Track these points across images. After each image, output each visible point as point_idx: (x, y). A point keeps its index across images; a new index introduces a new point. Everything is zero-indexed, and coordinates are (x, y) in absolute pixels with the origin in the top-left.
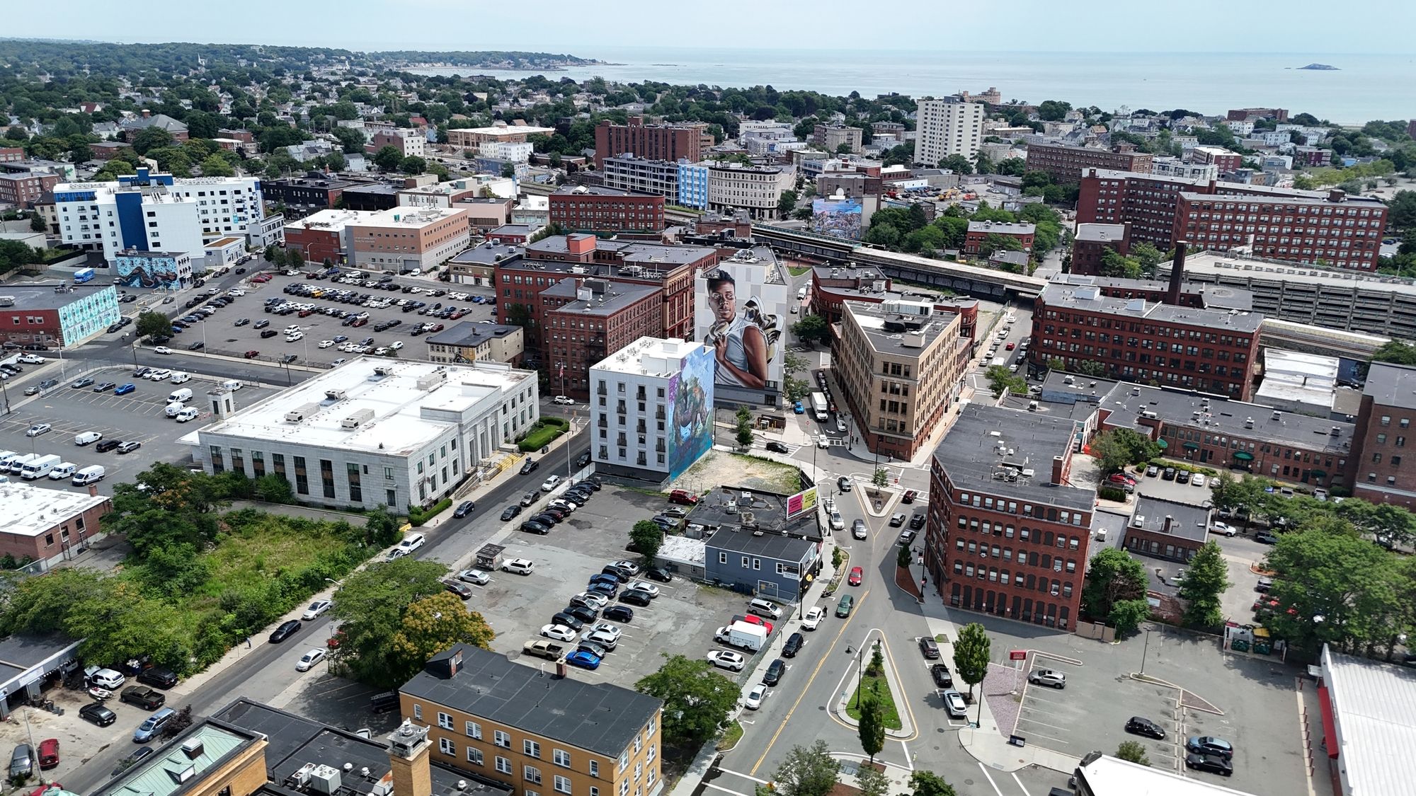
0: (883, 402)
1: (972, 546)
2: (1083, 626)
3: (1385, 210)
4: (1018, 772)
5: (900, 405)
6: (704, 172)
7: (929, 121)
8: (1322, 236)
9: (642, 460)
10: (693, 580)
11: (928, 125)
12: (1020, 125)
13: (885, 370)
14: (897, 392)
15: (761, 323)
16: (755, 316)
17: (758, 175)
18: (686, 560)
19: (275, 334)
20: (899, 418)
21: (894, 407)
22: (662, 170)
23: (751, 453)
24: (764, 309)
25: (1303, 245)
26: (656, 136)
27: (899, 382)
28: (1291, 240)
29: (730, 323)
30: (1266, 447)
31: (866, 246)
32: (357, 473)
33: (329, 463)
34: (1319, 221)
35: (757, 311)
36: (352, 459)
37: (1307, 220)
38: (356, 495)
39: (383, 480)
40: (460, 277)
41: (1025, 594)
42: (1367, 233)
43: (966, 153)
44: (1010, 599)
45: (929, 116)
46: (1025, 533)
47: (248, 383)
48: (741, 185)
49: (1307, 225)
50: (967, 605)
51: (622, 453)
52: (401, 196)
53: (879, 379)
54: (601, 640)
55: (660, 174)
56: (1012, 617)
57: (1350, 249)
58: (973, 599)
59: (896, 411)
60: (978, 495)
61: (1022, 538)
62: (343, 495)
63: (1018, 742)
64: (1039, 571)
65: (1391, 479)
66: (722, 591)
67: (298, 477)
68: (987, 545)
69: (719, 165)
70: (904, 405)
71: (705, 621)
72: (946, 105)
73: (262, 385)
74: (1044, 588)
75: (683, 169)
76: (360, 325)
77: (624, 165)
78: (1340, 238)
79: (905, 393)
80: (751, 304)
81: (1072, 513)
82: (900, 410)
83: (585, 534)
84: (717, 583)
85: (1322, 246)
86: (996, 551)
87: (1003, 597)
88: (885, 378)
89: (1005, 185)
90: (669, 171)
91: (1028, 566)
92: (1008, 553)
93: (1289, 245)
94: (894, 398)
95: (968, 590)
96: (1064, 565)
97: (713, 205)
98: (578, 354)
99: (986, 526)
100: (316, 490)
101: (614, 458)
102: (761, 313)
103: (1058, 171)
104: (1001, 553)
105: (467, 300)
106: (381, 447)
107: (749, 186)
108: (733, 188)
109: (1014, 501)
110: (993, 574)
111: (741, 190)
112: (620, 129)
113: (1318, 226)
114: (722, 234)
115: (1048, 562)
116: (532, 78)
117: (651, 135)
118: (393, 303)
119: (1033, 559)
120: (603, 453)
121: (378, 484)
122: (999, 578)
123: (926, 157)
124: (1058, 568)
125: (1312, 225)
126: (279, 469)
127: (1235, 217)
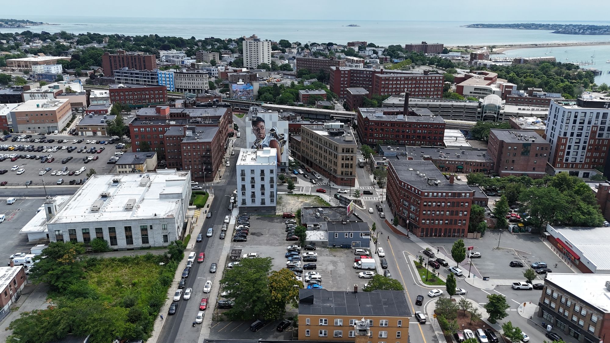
0: (343, 164)
1: (429, 212)
2: (470, 235)
3: (443, 77)
4: (495, 289)
5: (350, 165)
6: (172, 74)
7: (248, 49)
8: (425, 87)
9: (263, 202)
10: (323, 247)
11: (248, 51)
12: (276, 50)
13: (343, 151)
14: (348, 159)
15: (277, 138)
16: (274, 135)
17: (199, 75)
18: (318, 239)
19: (7, 171)
20: (350, 170)
21: (347, 166)
22: (148, 75)
23: (294, 192)
24: (278, 132)
25: (419, 91)
26: (135, 59)
27: (349, 155)
28: (415, 90)
29: (263, 139)
30: (467, 163)
31: (267, 103)
32: (146, 230)
33: (130, 227)
34: (424, 82)
35: (275, 133)
36: (143, 224)
37: (420, 82)
38: (145, 240)
39: (161, 231)
40: (84, 133)
41: (448, 227)
42: (438, 85)
43: (266, 62)
44: (443, 230)
45: (248, 47)
46: (449, 204)
47: (18, 198)
48: (191, 80)
49: (420, 84)
50: (427, 236)
51: (253, 201)
52: (24, 94)
53: (340, 155)
54: (316, 278)
55: (147, 76)
56: (444, 237)
57: (434, 91)
58: (429, 233)
59: (348, 167)
60: (431, 192)
61: (448, 206)
62: (138, 241)
63: (487, 279)
64: (454, 217)
65: (512, 168)
66: (338, 249)
67: (111, 238)
68: (434, 211)
69: (178, 71)
70: (352, 165)
71: (343, 262)
72: (256, 42)
73: (27, 198)
74: (456, 223)
75: (160, 73)
76: (52, 161)
77: (126, 73)
78: (430, 88)
79: (352, 159)
80: (272, 130)
81: (466, 193)
82: (350, 167)
83: (261, 238)
84: (334, 246)
85: (425, 91)
86: (438, 213)
87: (440, 229)
88: (343, 155)
89: (288, 75)
90: (151, 75)
91: (450, 216)
92: (442, 213)
93: (415, 91)
94: (347, 162)
95: (427, 229)
96: (463, 213)
97: (178, 89)
98: (197, 161)
99: (434, 204)
100: (122, 242)
101: (249, 204)
102: (277, 134)
103: (310, 68)
104: (440, 213)
105: (97, 143)
106: (155, 215)
107: (195, 80)
108: (187, 81)
109: (444, 192)
110: (437, 222)
111: (191, 81)
112: (115, 56)
113: (423, 84)
114: (214, 101)
115: (457, 213)
116: (25, 32)
117: (132, 59)
118: (59, 148)
119: (452, 213)
120: (244, 202)
121: (158, 233)
122: (439, 223)
123: (249, 64)
124: (461, 215)
125: (421, 83)
126: (99, 235)
127: (397, 82)
